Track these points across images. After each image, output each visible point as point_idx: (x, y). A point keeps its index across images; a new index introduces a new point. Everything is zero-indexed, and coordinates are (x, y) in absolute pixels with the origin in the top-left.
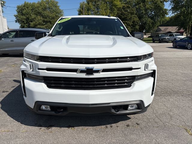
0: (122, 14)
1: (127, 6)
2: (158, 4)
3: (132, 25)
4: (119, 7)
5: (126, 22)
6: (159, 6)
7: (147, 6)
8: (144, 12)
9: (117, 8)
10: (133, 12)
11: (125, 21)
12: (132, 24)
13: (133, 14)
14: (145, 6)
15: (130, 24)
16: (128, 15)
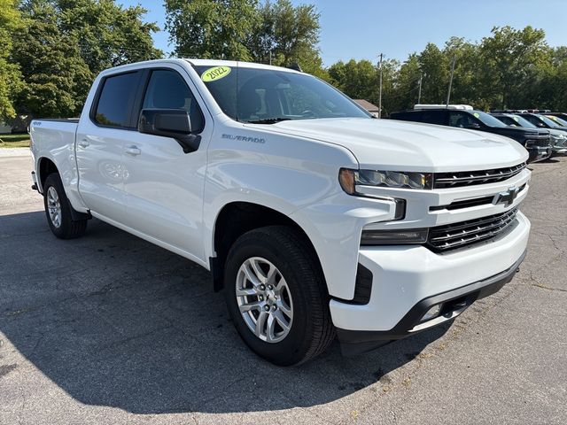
0: (32, 51)
1: (46, 28)
2: (136, 34)
3: (73, 89)
4: (17, 27)
5: (53, 76)
6: (139, 40)
7: (105, 36)
8: (99, 52)
9: (8, 29)
10: (70, 50)
11: (50, 75)
12: (76, 84)
13: (72, 56)
14: (98, 34)
15: (70, 86)
16: (55, 54)
